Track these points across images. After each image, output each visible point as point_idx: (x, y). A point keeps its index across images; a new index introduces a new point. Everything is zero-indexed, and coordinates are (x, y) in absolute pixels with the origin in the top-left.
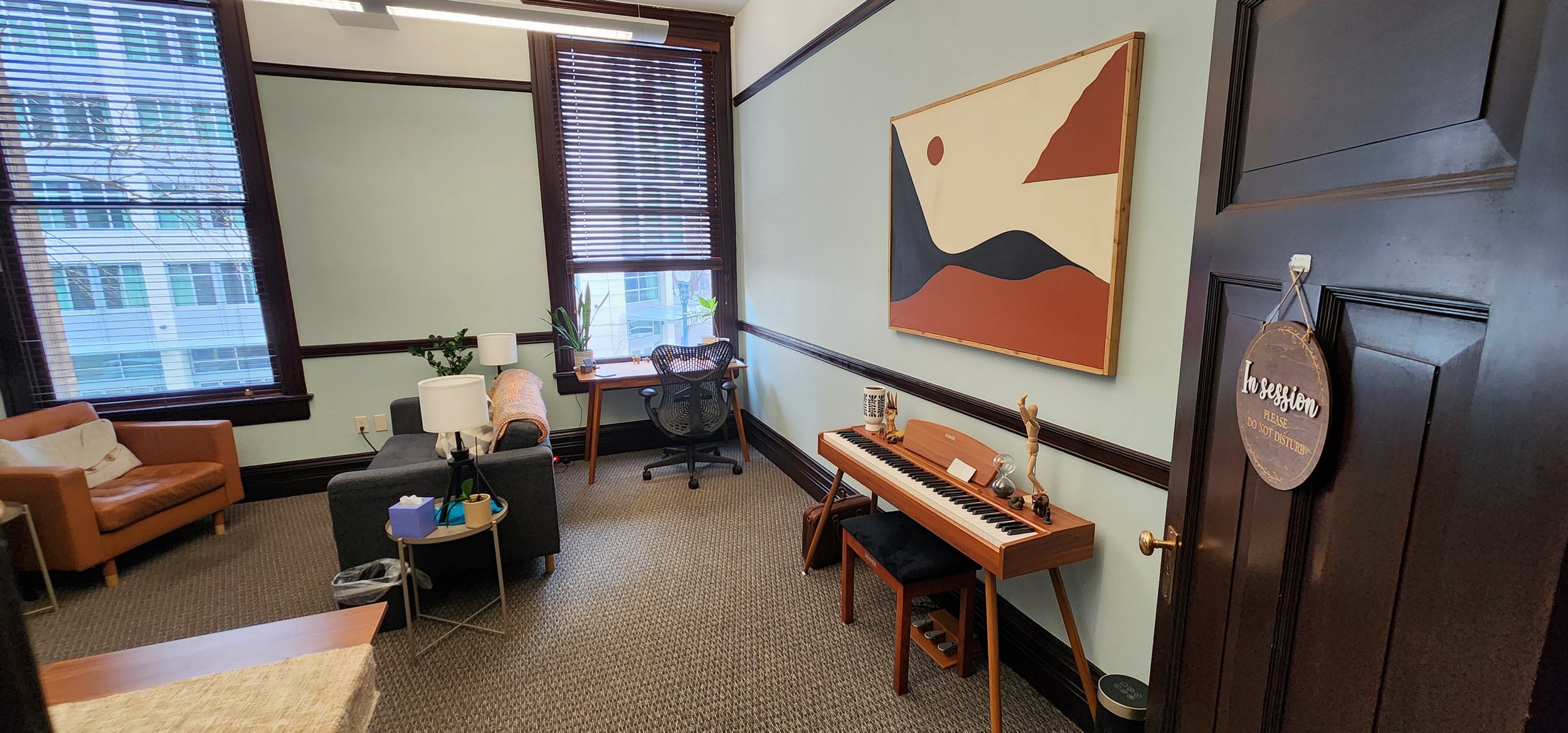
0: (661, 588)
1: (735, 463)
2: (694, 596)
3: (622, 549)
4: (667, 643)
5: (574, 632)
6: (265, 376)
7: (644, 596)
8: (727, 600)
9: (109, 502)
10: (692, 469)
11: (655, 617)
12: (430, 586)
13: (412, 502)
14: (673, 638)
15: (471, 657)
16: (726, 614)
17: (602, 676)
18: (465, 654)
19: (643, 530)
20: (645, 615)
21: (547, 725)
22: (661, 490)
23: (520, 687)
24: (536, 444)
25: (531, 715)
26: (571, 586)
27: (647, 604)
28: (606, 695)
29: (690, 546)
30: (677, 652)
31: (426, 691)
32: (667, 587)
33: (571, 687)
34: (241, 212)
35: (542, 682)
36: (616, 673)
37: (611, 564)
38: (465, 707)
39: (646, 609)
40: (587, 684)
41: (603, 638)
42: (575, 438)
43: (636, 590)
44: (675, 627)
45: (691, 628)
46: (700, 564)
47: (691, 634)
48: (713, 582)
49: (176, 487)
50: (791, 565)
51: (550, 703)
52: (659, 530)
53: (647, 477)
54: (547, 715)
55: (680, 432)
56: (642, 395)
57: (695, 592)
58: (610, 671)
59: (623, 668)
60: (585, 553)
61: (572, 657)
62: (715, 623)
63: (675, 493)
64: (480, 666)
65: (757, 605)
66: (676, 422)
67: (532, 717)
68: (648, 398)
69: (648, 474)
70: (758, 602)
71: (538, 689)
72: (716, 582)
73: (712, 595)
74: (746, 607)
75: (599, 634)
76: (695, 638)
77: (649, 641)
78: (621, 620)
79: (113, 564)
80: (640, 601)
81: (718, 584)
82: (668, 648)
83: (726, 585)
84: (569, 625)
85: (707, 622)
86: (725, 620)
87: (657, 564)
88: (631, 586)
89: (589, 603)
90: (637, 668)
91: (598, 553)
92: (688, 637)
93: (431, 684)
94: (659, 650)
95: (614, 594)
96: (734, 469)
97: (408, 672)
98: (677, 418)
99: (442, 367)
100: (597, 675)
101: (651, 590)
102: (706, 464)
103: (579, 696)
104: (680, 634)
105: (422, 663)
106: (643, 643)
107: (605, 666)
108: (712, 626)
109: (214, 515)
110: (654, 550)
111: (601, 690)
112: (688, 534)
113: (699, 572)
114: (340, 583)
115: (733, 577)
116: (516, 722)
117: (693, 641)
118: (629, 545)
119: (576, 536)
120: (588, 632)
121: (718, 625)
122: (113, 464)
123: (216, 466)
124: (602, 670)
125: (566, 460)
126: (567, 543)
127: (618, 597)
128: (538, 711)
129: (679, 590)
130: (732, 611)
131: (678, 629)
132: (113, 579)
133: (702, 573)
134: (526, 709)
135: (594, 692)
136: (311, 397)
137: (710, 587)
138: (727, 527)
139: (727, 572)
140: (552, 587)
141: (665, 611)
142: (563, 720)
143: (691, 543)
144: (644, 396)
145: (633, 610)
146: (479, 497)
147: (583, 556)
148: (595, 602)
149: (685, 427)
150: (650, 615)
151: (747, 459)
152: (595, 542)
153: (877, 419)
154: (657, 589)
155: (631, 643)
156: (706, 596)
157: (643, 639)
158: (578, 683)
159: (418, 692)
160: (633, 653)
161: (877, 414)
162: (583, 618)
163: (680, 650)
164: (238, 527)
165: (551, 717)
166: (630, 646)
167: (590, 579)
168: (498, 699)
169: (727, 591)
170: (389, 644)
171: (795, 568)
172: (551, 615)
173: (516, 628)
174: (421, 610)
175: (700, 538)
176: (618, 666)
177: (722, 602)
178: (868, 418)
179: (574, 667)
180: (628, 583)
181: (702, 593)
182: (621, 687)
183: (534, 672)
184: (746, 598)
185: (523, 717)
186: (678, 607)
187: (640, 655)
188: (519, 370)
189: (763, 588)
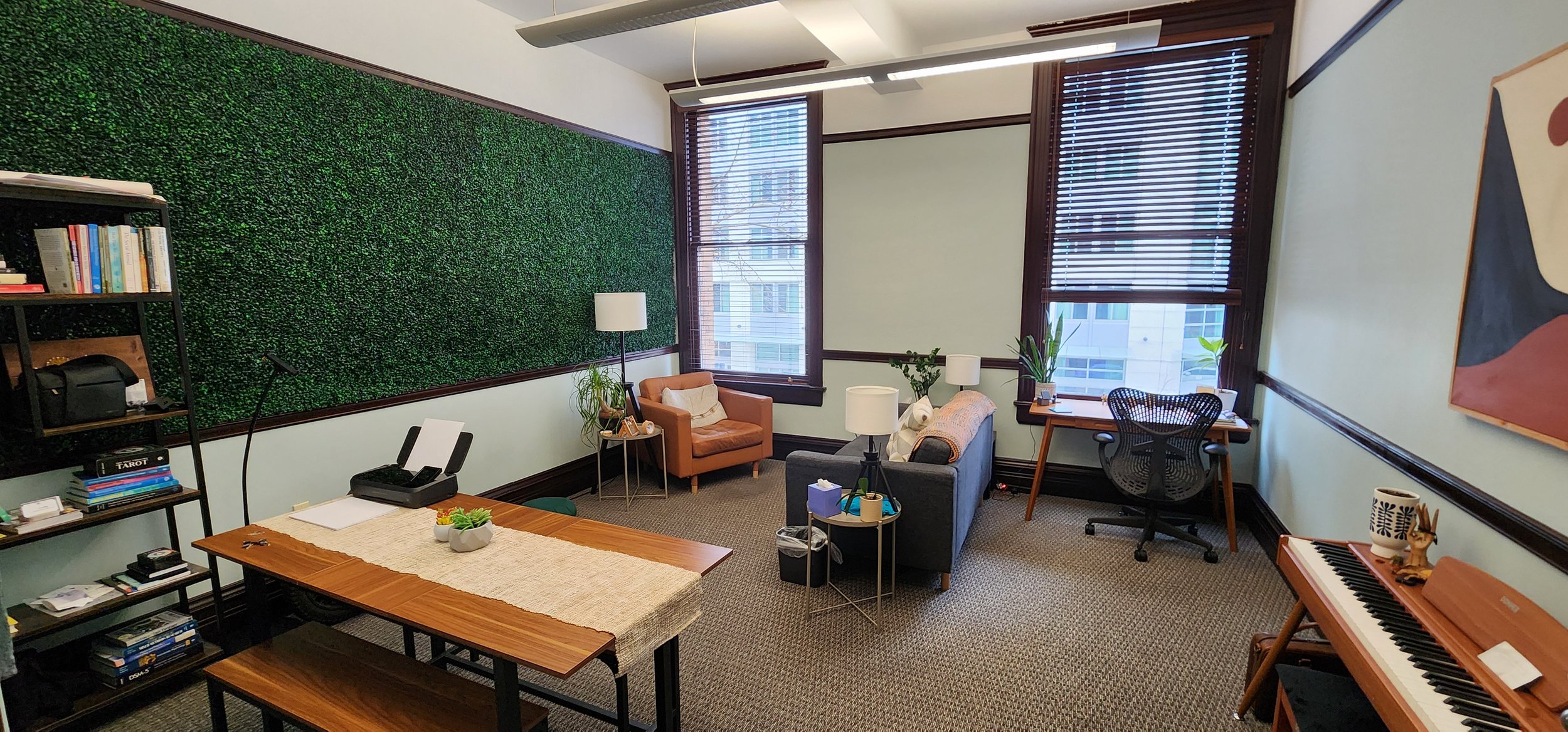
0: (1041, 651)
1: (1209, 547)
2: (1072, 675)
3: (1022, 595)
4: (1014, 708)
5: (934, 653)
6: (800, 369)
7: (1018, 651)
8: (1109, 699)
9: (700, 439)
10: (1149, 537)
11: (1017, 676)
12: (840, 562)
13: (824, 485)
14: (1023, 707)
15: (846, 633)
16: (1098, 713)
17: (936, 706)
18: (843, 628)
19: (1054, 585)
20: (1008, 669)
21: (868, 721)
22: (1100, 549)
23: (866, 677)
24: (946, 463)
25: (861, 705)
26: (955, 610)
27: (1016, 660)
28: (929, 725)
29: (1098, 621)
30: (1019, 723)
31: (804, 644)
32: (1047, 653)
33: (905, 701)
34: (803, 247)
35: (884, 682)
36: (950, 710)
37: (1003, 606)
38: (821, 670)
39: (1012, 664)
40: (918, 705)
41: (956, 672)
42: (1024, 470)
43: (1013, 641)
44: (1032, 697)
45: (1049, 707)
46: (1099, 645)
47: (1045, 713)
48: (1103, 671)
49: (734, 438)
50: (1222, 698)
51: (881, 704)
52: (1073, 592)
53: (1090, 531)
54: (873, 713)
55: (1133, 491)
56: (1095, 440)
57: (1075, 671)
58: (945, 705)
59: (959, 709)
60: (984, 584)
61: (920, 674)
62: (1079, 715)
63: (1113, 558)
64: (848, 643)
65: (1144, 722)
66: (1132, 478)
67: (861, 707)
68: (1103, 444)
69: (1090, 528)
70: (1148, 720)
71: (879, 687)
72: (1107, 672)
73: (1094, 684)
74: (1129, 717)
75: (954, 666)
76: (1047, 720)
77: (997, 697)
78: (982, 662)
79: (696, 479)
80: (1011, 653)
81: (1107, 676)
82: (1013, 714)
83: (1117, 681)
84: (933, 644)
85: (1071, 710)
86: (1094, 719)
87: (1049, 625)
88: (1011, 635)
89: (962, 633)
90: (971, 716)
91: (996, 590)
92: (1040, 714)
93: (810, 640)
94: (1002, 711)
95: (989, 635)
96: (1206, 554)
97: (801, 623)
98: (1133, 473)
99: (915, 380)
100: (932, 702)
101: (1028, 648)
102: (1173, 538)
103: (907, 712)
104: (1033, 707)
105: (813, 620)
106: (991, 696)
107: (943, 698)
108: (1075, 717)
109: (754, 462)
110: (1055, 609)
111: (928, 718)
112: (1104, 607)
113: (1093, 654)
114: (783, 535)
115: (1132, 677)
116: (848, 704)
117: (1043, 722)
118: (1031, 594)
119: (985, 566)
120: (946, 659)
121: (1082, 719)
122: (713, 415)
123: (758, 429)
124: (938, 700)
125: (1014, 490)
126: (973, 569)
127: (991, 640)
128: (868, 705)
129: (1058, 662)
130: (1109, 714)
131: (1034, 700)
132: (695, 488)
133: (1096, 656)
134: (861, 698)
135: (921, 715)
136: (824, 390)
137: (1096, 675)
138: (1158, 618)
139: (1127, 668)
140: (937, 604)
141: (1030, 676)
142: (882, 725)
143: (1102, 618)
144: (1098, 441)
145: (999, 658)
146: (875, 496)
147: (980, 587)
148: (967, 635)
149: (1142, 487)
150: (1013, 672)
151: (1234, 548)
152: (999, 578)
153: (1392, 540)
154: (1035, 649)
155: (979, 689)
156: (1086, 682)
157: (992, 692)
158: (912, 700)
159: (799, 642)
160: (975, 700)
161: (1393, 533)
162: (948, 644)
163: (1024, 723)
164: (764, 476)
165: (875, 716)
166: (977, 692)
167: (975, 611)
168: (845, 677)
169: (1115, 689)
170: (801, 596)
171: (1228, 705)
172: (923, 628)
173: (891, 625)
174: (831, 577)
175: (1116, 617)
176: (955, 705)
177: (1101, 697)
178: (1375, 535)
179: (916, 684)
180: (1009, 631)
181: (1083, 677)
182: (947, 725)
183: (884, 670)
184: (1135, 708)
185: (855, 703)
186: (1048, 678)
187: (981, 705)
188: (974, 392)
189: (1165, 707)
